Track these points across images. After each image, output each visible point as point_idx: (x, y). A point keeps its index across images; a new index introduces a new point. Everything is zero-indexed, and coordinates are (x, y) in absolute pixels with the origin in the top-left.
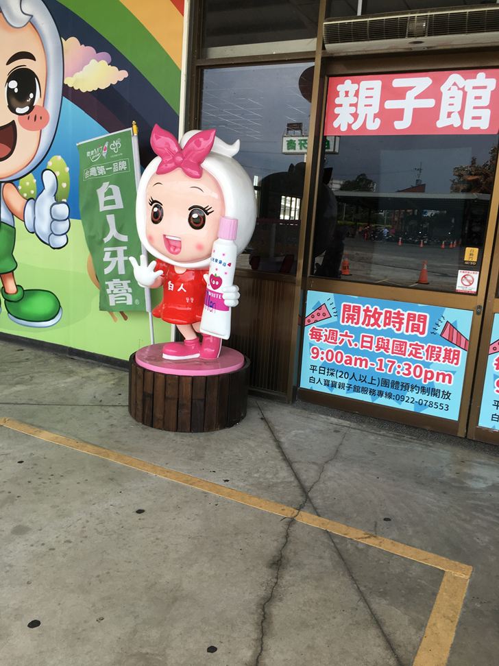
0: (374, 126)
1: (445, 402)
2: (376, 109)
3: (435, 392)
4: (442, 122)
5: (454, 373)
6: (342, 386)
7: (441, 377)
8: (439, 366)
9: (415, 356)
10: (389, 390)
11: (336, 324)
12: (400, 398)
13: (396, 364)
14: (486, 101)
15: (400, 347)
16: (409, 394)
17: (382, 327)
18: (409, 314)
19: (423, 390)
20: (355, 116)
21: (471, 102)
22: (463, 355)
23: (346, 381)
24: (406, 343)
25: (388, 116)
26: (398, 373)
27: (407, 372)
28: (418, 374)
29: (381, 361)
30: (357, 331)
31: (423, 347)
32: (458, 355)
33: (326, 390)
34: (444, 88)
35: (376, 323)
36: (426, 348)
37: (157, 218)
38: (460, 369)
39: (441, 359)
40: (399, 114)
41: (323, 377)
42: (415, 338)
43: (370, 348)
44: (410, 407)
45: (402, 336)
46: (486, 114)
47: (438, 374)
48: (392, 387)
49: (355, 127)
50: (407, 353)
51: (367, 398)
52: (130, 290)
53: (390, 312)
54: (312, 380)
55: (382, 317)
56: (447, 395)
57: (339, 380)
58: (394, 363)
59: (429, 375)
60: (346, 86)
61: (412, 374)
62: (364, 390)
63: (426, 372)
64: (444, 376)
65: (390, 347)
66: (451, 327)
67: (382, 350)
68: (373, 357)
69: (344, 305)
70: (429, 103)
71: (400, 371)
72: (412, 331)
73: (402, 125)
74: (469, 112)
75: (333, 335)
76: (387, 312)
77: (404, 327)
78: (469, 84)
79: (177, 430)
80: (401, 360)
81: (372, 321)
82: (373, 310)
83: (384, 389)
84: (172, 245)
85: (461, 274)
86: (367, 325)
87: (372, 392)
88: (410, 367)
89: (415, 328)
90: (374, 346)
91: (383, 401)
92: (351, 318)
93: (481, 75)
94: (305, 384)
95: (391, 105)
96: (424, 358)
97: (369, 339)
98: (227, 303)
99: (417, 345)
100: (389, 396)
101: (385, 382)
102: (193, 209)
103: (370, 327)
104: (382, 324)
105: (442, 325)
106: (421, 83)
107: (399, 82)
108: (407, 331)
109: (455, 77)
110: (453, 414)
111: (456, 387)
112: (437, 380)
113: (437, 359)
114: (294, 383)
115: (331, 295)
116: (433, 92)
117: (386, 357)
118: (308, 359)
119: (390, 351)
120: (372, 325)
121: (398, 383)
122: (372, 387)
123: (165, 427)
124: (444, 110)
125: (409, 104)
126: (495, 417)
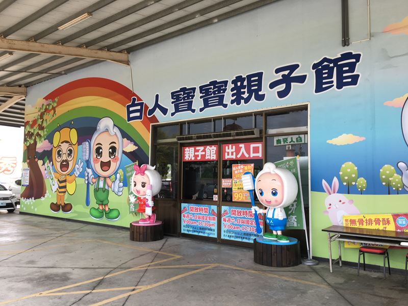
0: (193, 159)
1: (214, 232)
2: (193, 155)
3: (211, 230)
4: (207, 158)
6: (191, 231)
7: (212, 225)
8: (212, 222)
9: (206, 220)
10: (202, 231)
11: (189, 213)
12: (204, 233)
13: (203, 223)
14: (214, 153)
15: (203, 218)
16: (206, 231)
18: (204, 208)
19: (209, 229)
20: (189, 156)
21: (212, 153)
22: (216, 218)
23: (192, 229)
24: (204, 216)
25: (196, 156)
27: (205, 225)
28: (207, 225)
29: (199, 222)
30: (193, 214)
31: (208, 217)
33: (187, 232)
34: (206, 149)
37: (135, 185)
38: (216, 222)
39: (212, 220)
40: (198, 156)
41: (187, 229)
42: (206, 215)
43: (197, 219)
44: (206, 235)
45: (203, 214)
46: (215, 155)
49: (190, 159)
51: (197, 234)
53: (200, 208)
54: (184, 230)
56: (214, 230)
57: (190, 229)
59: (210, 225)
60: (187, 149)
62: (196, 232)
66: (213, 210)
67: (199, 219)
68: (197, 221)
69: (190, 207)
70: (204, 153)
71: (203, 225)
73: (199, 158)
74: (212, 155)
75: (188, 216)
77: (203, 212)
78: (211, 148)
79: (139, 241)
80: (203, 221)
81: (197, 211)
82: (196, 207)
83: (200, 231)
84: (138, 192)
85: (214, 196)
86: (195, 212)
87: (198, 232)
88: (206, 223)
89: (206, 212)
92: (192, 210)
93: (213, 146)
94: (182, 232)
95: (196, 153)
96: (208, 220)
97: (196, 216)
98: (150, 205)
101: (200, 228)
102: (143, 183)
104: (199, 211)
105: (211, 210)
106: (202, 148)
107: (197, 148)
109: (208, 147)
110: (215, 236)
111: (215, 227)
114: (179, 231)
115: (187, 204)
116: (204, 150)
118: (183, 224)
119: (201, 219)
121: (203, 228)
122: (198, 230)
123: (137, 241)
124: (207, 155)
125: (200, 153)
126: (224, 235)
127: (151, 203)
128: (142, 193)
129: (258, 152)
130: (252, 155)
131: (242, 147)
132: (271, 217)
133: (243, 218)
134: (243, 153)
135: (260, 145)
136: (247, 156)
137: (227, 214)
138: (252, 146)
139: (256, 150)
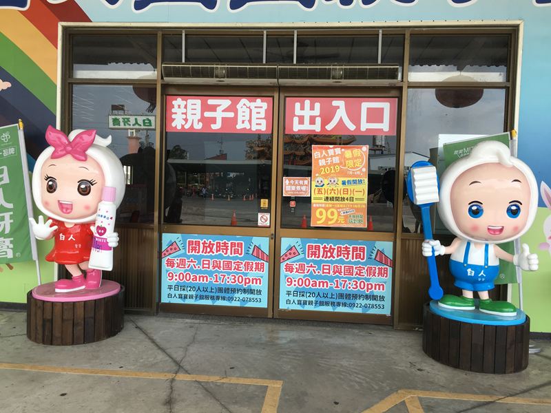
0: (198, 126)
1: (259, 297)
2: (198, 116)
3: (252, 291)
4: (240, 126)
5: (262, 277)
6: (191, 297)
7: (255, 281)
8: (253, 274)
9: (238, 269)
10: (223, 295)
11: (184, 255)
12: (231, 299)
13: (226, 277)
14: (263, 115)
15: (228, 266)
16: (236, 295)
17: (215, 253)
18: (231, 243)
19: (245, 291)
20: (186, 120)
21: (254, 116)
22: (266, 265)
23: (194, 293)
24: (231, 262)
25: (207, 121)
26: (228, 282)
27: (233, 281)
28: (240, 281)
29: (216, 275)
30: (198, 258)
31: (242, 263)
32: (263, 265)
33: (180, 301)
34: (238, 106)
35: (211, 251)
36: (244, 263)
37: (51, 189)
38: (265, 274)
39: (254, 269)
40: (214, 120)
41: (177, 293)
42: (237, 258)
43: (209, 268)
45: (228, 257)
46: (264, 122)
47: (253, 279)
48: (225, 292)
49: (187, 127)
50: (233, 268)
51: (209, 302)
52: (11, 246)
53: (220, 243)
54: (170, 296)
55: (215, 247)
56: (259, 292)
57: (189, 293)
58: (224, 276)
59: (247, 281)
60: (178, 102)
61: (237, 282)
62: (207, 297)
63: (246, 279)
64: (256, 280)
65: (222, 265)
66: (257, 248)
67: (216, 268)
68: (211, 274)
69: (189, 241)
70: (231, 115)
71: (229, 281)
72: (235, 254)
73: (216, 127)
74: (254, 121)
75: (182, 263)
76: (217, 243)
77: (229, 251)
78: (253, 105)
79: (73, 343)
80: (229, 274)
81: (209, 250)
82: (208, 242)
83: (220, 294)
84: (65, 208)
85: (260, 215)
86: (205, 253)
87: (212, 298)
88: (235, 277)
89: (236, 252)
90: (211, 267)
91: (220, 303)
92: (194, 249)
93: (259, 100)
94: (165, 299)
95: (207, 114)
96: (244, 270)
97: (207, 262)
98: (110, 245)
99: (238, 262)
100: (224, 298)
101: (220, 290)
102: (81, 182)
103: (207, 254)
104: (215, 251)
105: (252, 248)
106: (226, 103)
107: (211, 102)
108: (231, 254)
109: (244, 101)
110: (264, 304)
111: (264, 286)
112: (253, 283)
113: (252, 270)
114: (157, 300)
115: (179, 235)
116: (232, 108)
117: (220, 272)
118: (166, 281)
119: (222, 269)
120: (209, 253)
121: (228, 289)
122: (212, 294)
123: (63, 343)
124: (240, 119)
125: (219, 115)
126: (288, 302)
127: (112, 238)
128: (78, 210)
129: (382, 121)
130: (365, 126)
131: (338, 107)
132: (482, 263)
133: (336, 262)
134: (341, 120)
135: (386, 106)
136: (352, 127)
137: (296, 254)
138: (366, 105)
139: (375, 116)
